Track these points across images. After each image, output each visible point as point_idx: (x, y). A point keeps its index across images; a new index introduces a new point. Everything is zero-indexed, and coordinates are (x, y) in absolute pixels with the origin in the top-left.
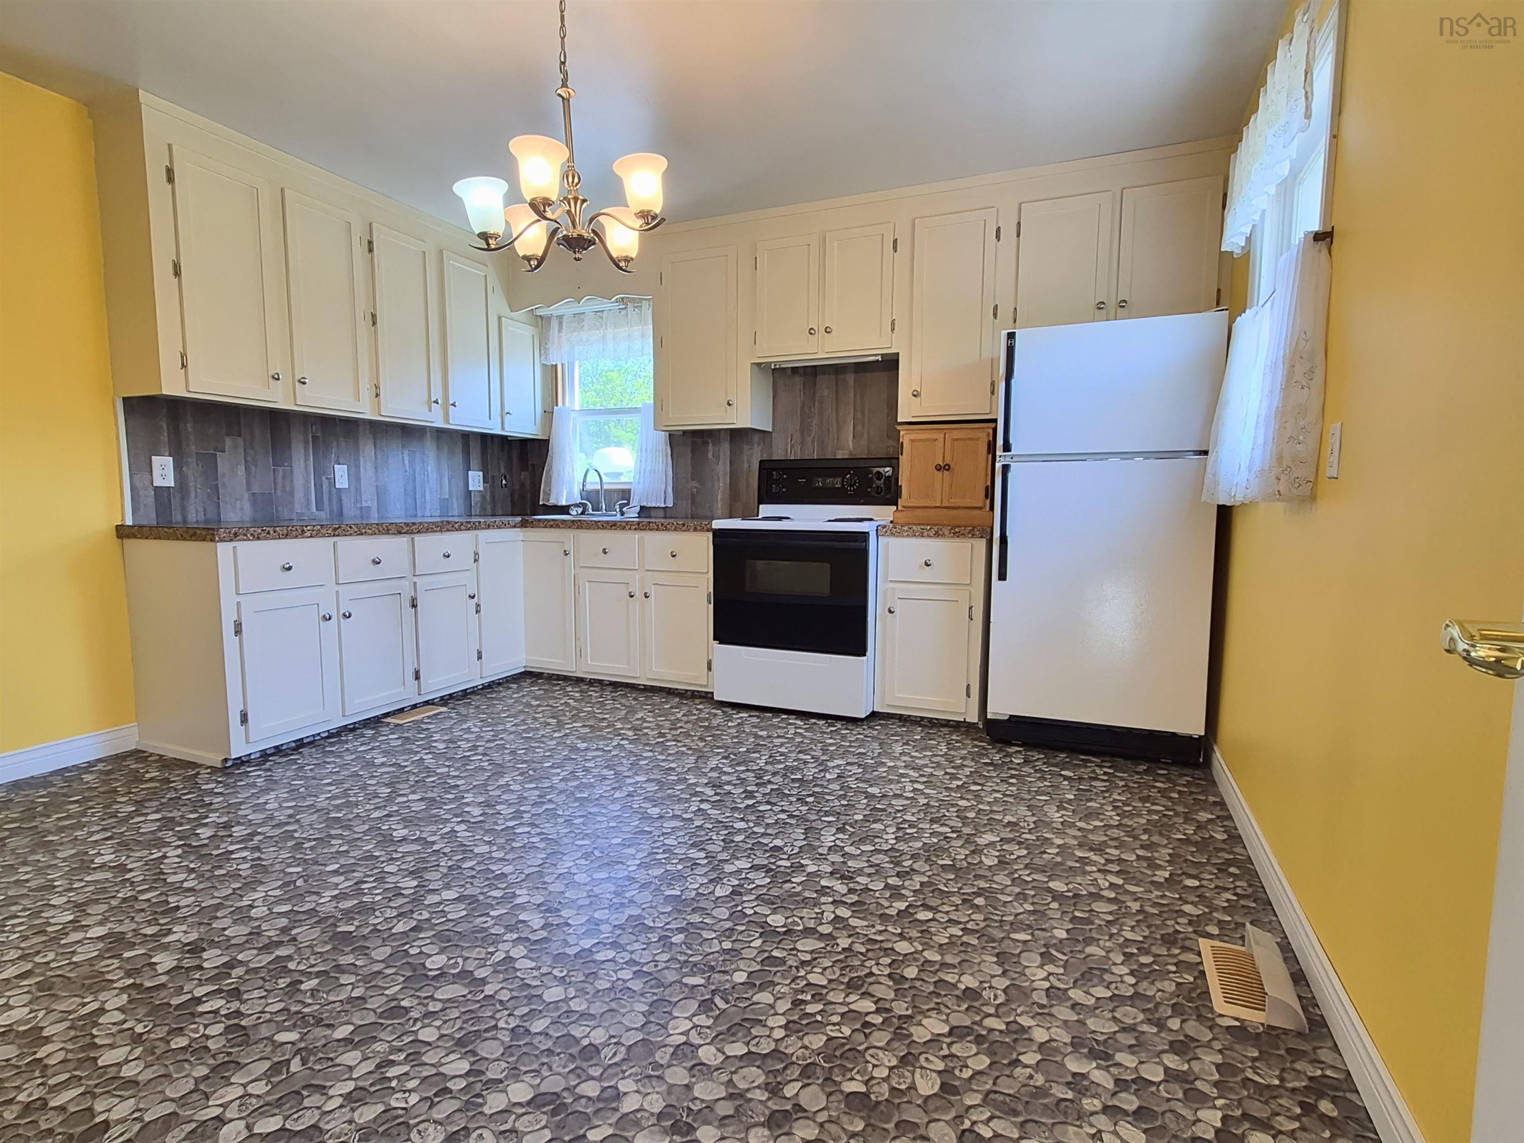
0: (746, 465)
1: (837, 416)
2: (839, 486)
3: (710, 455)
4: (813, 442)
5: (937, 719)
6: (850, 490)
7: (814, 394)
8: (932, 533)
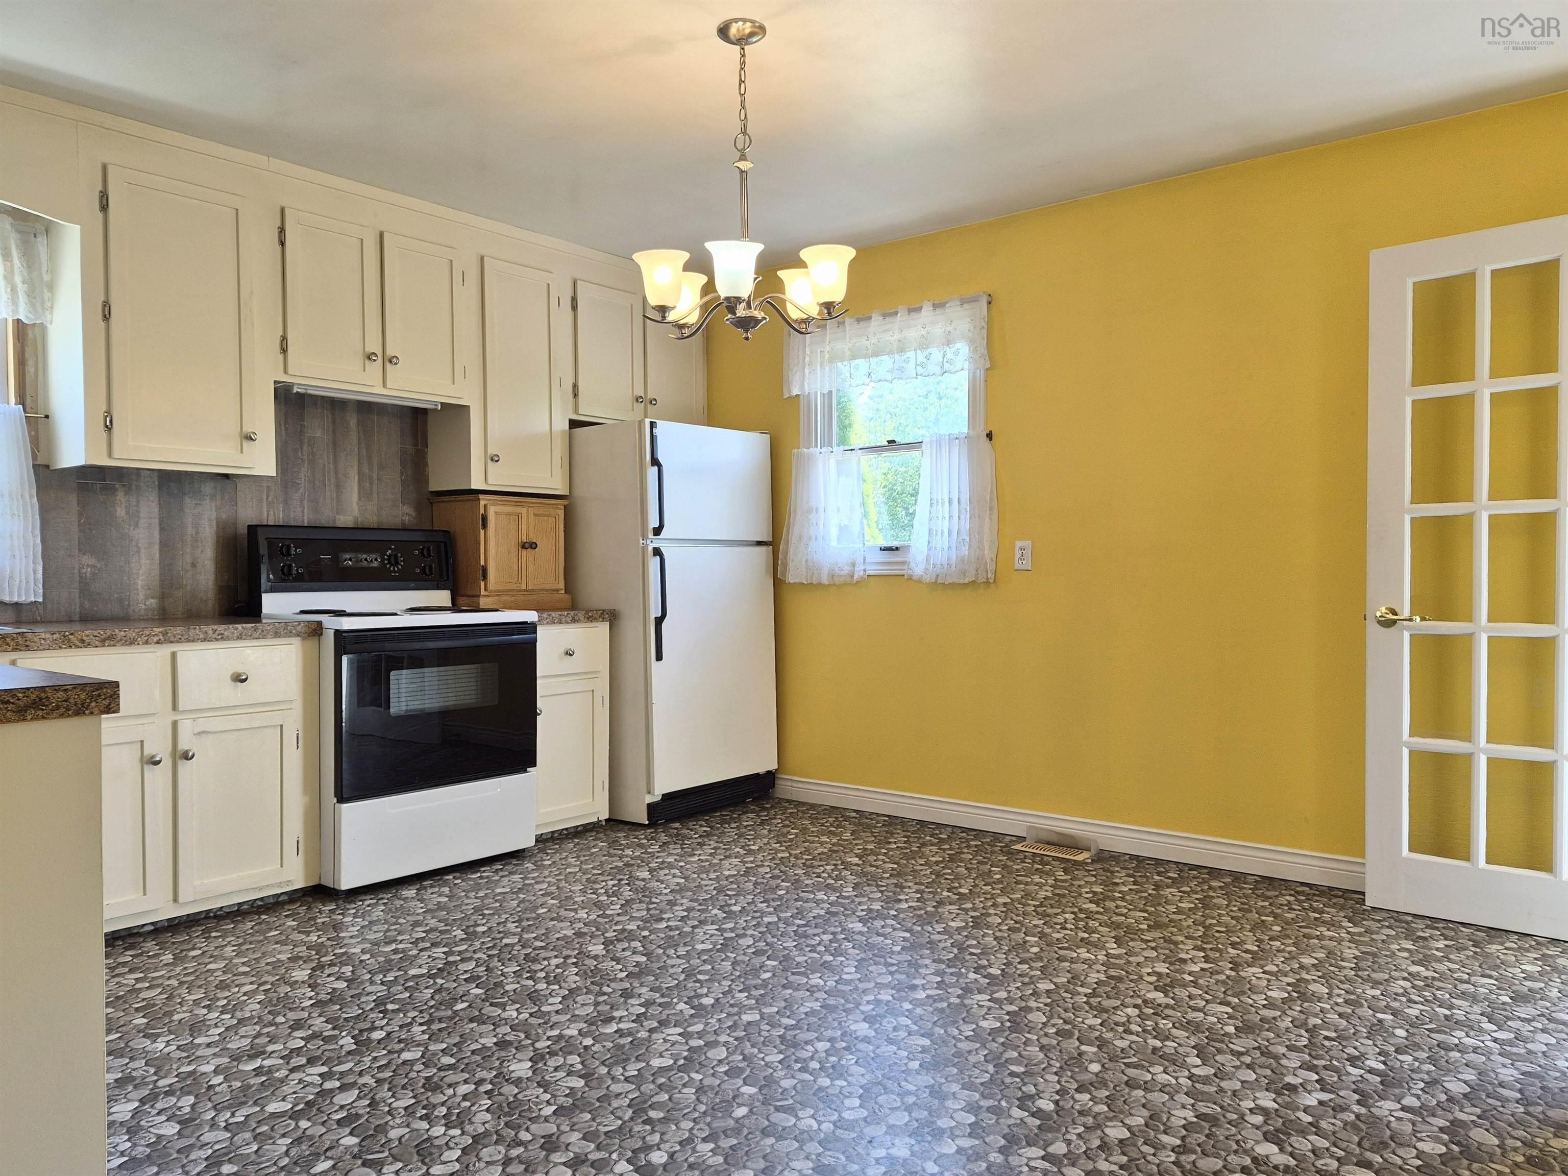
0: (190, 530)
1: (336, 467)
2: (375, 564)
3: (121, 512)
4: (301, 501)
5: (566, 829)
6: (394, 571)
7: (302, 432)
8: (569, 620)
